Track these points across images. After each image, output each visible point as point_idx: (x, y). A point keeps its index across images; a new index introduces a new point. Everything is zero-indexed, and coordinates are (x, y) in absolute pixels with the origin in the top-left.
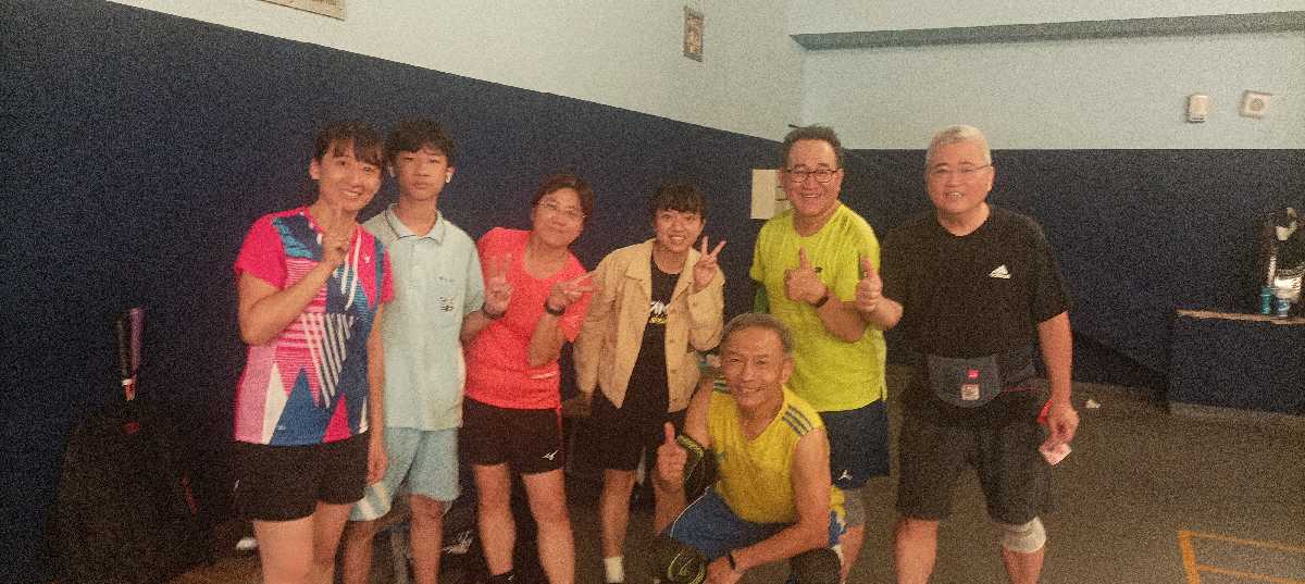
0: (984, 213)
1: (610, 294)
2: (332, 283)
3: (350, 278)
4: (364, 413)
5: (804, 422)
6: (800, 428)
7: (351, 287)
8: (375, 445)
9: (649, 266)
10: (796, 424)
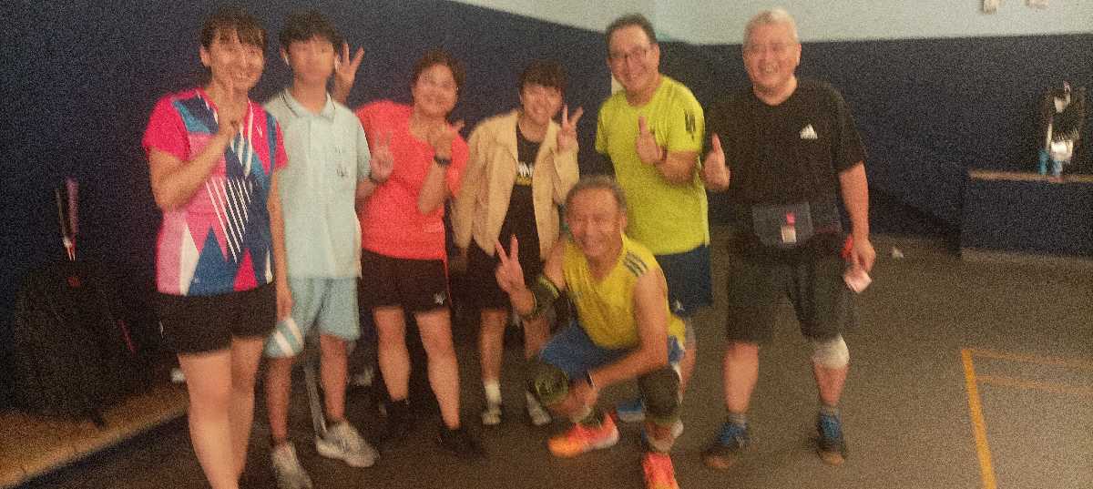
0: (792, 83)
1: (482, 159)
2: (229, 154)
3: (245, 149)
4: (268, 266)
5: (640, 264)
6: (637, 270)
7: (248, 157)
8: (282, 291)
9: (515, 134)
10: (634, 266)
